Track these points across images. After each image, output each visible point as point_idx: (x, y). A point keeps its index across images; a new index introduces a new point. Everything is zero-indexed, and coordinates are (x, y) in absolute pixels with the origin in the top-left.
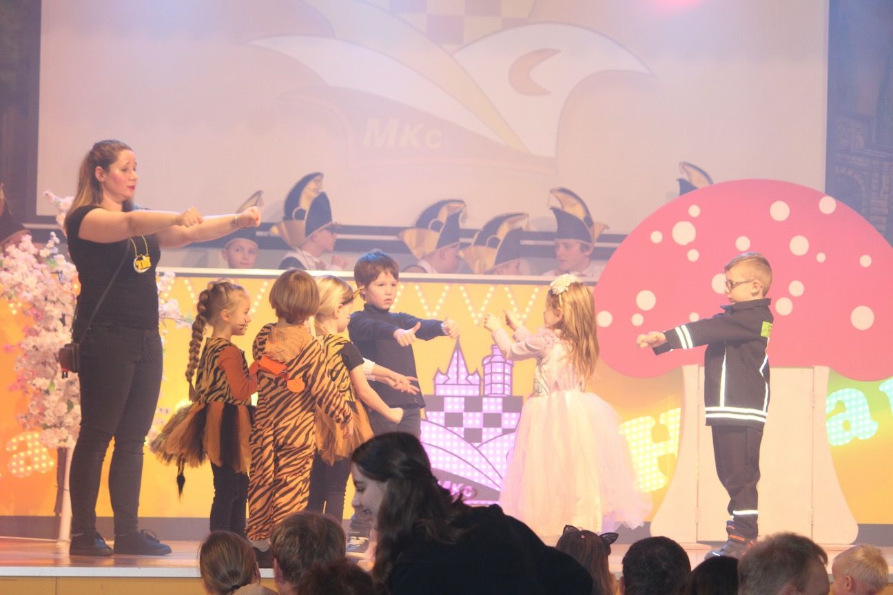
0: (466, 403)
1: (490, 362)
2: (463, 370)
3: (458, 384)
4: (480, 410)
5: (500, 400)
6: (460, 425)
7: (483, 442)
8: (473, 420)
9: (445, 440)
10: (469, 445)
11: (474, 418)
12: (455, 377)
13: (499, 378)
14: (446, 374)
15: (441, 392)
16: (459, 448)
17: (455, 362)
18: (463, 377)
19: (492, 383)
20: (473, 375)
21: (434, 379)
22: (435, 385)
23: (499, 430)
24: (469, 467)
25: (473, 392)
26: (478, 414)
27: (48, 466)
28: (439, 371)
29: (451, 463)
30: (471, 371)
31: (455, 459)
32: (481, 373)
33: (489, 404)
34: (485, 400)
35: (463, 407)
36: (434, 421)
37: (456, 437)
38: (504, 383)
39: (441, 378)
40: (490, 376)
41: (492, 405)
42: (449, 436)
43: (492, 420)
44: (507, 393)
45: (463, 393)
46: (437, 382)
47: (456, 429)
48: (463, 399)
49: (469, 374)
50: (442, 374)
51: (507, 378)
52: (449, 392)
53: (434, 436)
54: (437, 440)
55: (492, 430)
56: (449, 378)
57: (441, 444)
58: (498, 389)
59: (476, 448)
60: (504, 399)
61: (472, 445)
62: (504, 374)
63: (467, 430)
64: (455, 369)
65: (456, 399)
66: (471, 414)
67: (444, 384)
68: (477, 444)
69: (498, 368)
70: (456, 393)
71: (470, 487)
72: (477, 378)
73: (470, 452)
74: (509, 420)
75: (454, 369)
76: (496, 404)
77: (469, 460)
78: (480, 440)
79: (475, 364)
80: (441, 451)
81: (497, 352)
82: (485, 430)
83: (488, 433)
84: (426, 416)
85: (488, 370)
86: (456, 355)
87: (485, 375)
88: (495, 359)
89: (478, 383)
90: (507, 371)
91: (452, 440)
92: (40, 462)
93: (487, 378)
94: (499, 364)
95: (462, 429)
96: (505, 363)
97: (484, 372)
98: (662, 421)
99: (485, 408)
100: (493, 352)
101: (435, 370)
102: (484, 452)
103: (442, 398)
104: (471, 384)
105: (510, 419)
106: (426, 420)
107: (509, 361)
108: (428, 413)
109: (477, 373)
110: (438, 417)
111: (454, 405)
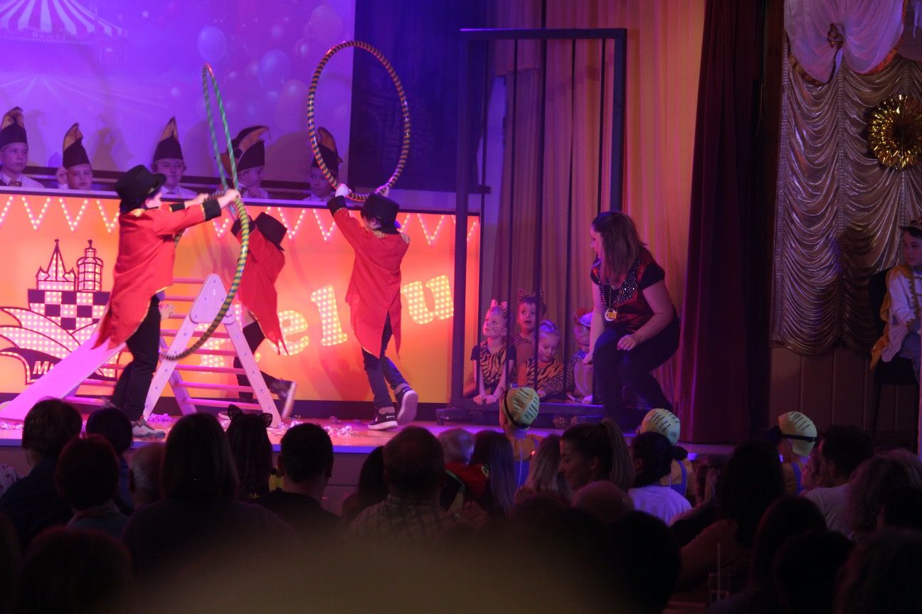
0: (63, 297)
1: (84, 263)
2: (60, 269)
3: (56, 281)
4: (74, 302)
5: (90, 295)
6: (58, 314)
7: (77, 329)
8: (68, 311)
9: (44, 327)
10: (65, 331)
11: (69, 309)
12: (54, 275)
13: (90, 276)
14: (47, 272)
15: (42, 287)
16: (56, 334)
17: (54, 262)
18: (60, 275)
19: (84, 281)
20: (69, 273)
21: (37, 276)
22: (38, 281)
23: (90, 320)
24: (64, 350)
25: (69, 287)
26: (72, 306)
28: (41, 270)
29: (49, 346)
30: (68, 271)
31: (53, 343)
32: (76, 272)
33: (81, 298)
34: (78, 294)
35: (60, 300)
36: (36, 311)
37: (53, 324)
38: (94, 281)
39: (42, 275)
40: (83, 275)
41: (85, 299)
42: (47, 324)
43: (85, 311)
44: (97, 289)
45: (60, 288)
46: (39, 279)
47: (54, 318)
48: (60, 294)
49: (66, 273)
50: (44, 272)
51: (97, 276)
52: (48, 287)
53: (35, 324)
54: (38, 327)
55: (83, 319)
56: (49, 276)
57: (41, 330)
58: (90, 285)
59: (71, 335)
60: (95, 294)
61: (68, 332)
62: (95, 273)
63: (63, 320)
64: (54, 268)
65: (54, 293)
66: (66, 306)
67: (45, 280)
68: (71, 331)
69: (90, 268)
70: (54, 288)
72: (72, 275)
73: (65, 337)
76: (87, 298)
77: (64, 344)
78: (74, 328)
79: (71, 264)
80: (41, 336)
81: (90, 254)
82: (78, 319)
83: (81, 322)
84: (30, 306)
85: (82, 269)
86: (55, 256)
87: (79, 273)
88: (88, 260)
89: (73, 280)
90: (97, 270)
91: (50, 327)
93: (81, 276)
94: (91, 265)
95: (59, 319)
96: (96, 264)
97: (79, 272)
99: (78, 301)
100: (86, 254)
101: (38, 269)
102: (77, 338)
103: (43, 292)
104: (68, 281)
105: (99, 311)
106: (29, 310)
107: (99, 262)
108: (31, 304)
109: (72, 271)
110: (39, 308)
111: (53, 298)
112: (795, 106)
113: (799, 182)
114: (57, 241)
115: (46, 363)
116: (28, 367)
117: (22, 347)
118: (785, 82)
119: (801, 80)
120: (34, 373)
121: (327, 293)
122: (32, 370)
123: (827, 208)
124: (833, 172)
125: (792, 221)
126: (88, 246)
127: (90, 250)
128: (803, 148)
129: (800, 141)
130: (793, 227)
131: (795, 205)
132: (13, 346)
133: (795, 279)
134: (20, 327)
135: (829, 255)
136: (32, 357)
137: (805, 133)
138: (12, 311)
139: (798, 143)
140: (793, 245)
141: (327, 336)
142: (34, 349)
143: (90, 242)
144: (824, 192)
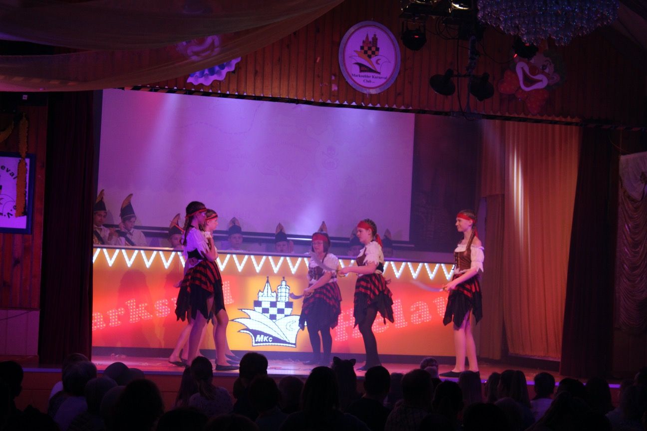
0: (271, 304)
2: (269, 290)
3: (267, 296)
4: (276, 307)
5: (284, 303)
6: (268, 313)
7: (277, 320)
8: (273, 311)
9: (262, 319)
10: (271, 321)
12: (267, 293)
13: (283, 294)
14: (263, 292)
15: (260, 299)
16: (267, 322)
17: (266, 287)
19: (281, 296)
20: (273, 293)
21: (258, 294)
22: (258, 297)
23: (283, 315)
24: (271, 329)
25: (274, 300)
26: (275, 309)
27: (103, 326)
29: (264, 328)
31: (265, 326)
32: (277, 292)
34: (278, 303)
35: (269, 306)
36: (257, 311)
38: (286, 297)
39: (261, 294)
41: (281, 305)
42: (263, 317)
43: (281, 311)
44: (287, 300)
45: (270, 300)
47: (266, 314)
48: (269, 303)
50: (261, 292)
52: (264, 300)
54: (258, 318)
56: (264, 294)
57: (260, 321)
58: (283, 299)
60: (286, 303)
62: (286, 293)
63: (271, 315)
65: (267, 303)
66: (272, 308)
67: (262, 296)
68: (274, 321)
69: (283, 290)
70: (267, 300)
71: (271, 338)
72: (275, 294)
73: (271, 323)
74: (288, 311)
75: (266, 290)
77: (271, 327)
78: (275, 319)
79: (274, 288)
80: (259, 323)
82: (277, 315)
83: (279, 316)
85: (279, 291)
86: (267, 284)
88: (282, 287)
89: (275, 296)
92: (100, 324)
93: (279, 294)
95: (269, 315)
96: (286, 288)
98: (347, 313)
99: (278, 306)
100: (282, 284)
101: (259, 290)
102: (277, 324)
103: (261, 302)
104: (273, 297)
106: (254, 310)
107: (288, 287)
108: (255, 308)
109: (275, 292)
110: (259, 309)
111: (266, 305)
112: (625, 213)
113: (628, 250)
114: (268, 277)
115: (262, 336)
116: (253, 338)
117: (251, 328)
118: (620, 201)
119: (627, 199)
120: (257, 341)
121: (398, 302)
122: (255, 339)
123: (642, 263)
124: (645, 245)
125: (624, 269)
126: (282, 280)
127: (284, 282)
128: (629, 233)
129: (628, 229)
130: (624, 271)
131: (625, 262)
132: (246, 328)
133: (626, 297)
134: (250, 318)
135: (643, 285)
136: (255, 333)
137: (630, 225)
138: (246, 311)
139: (627, 230)
140: (625, 281)
141: (398, 323)
142: (257, 329)
143: (284, 278)
144: (640, 255)
